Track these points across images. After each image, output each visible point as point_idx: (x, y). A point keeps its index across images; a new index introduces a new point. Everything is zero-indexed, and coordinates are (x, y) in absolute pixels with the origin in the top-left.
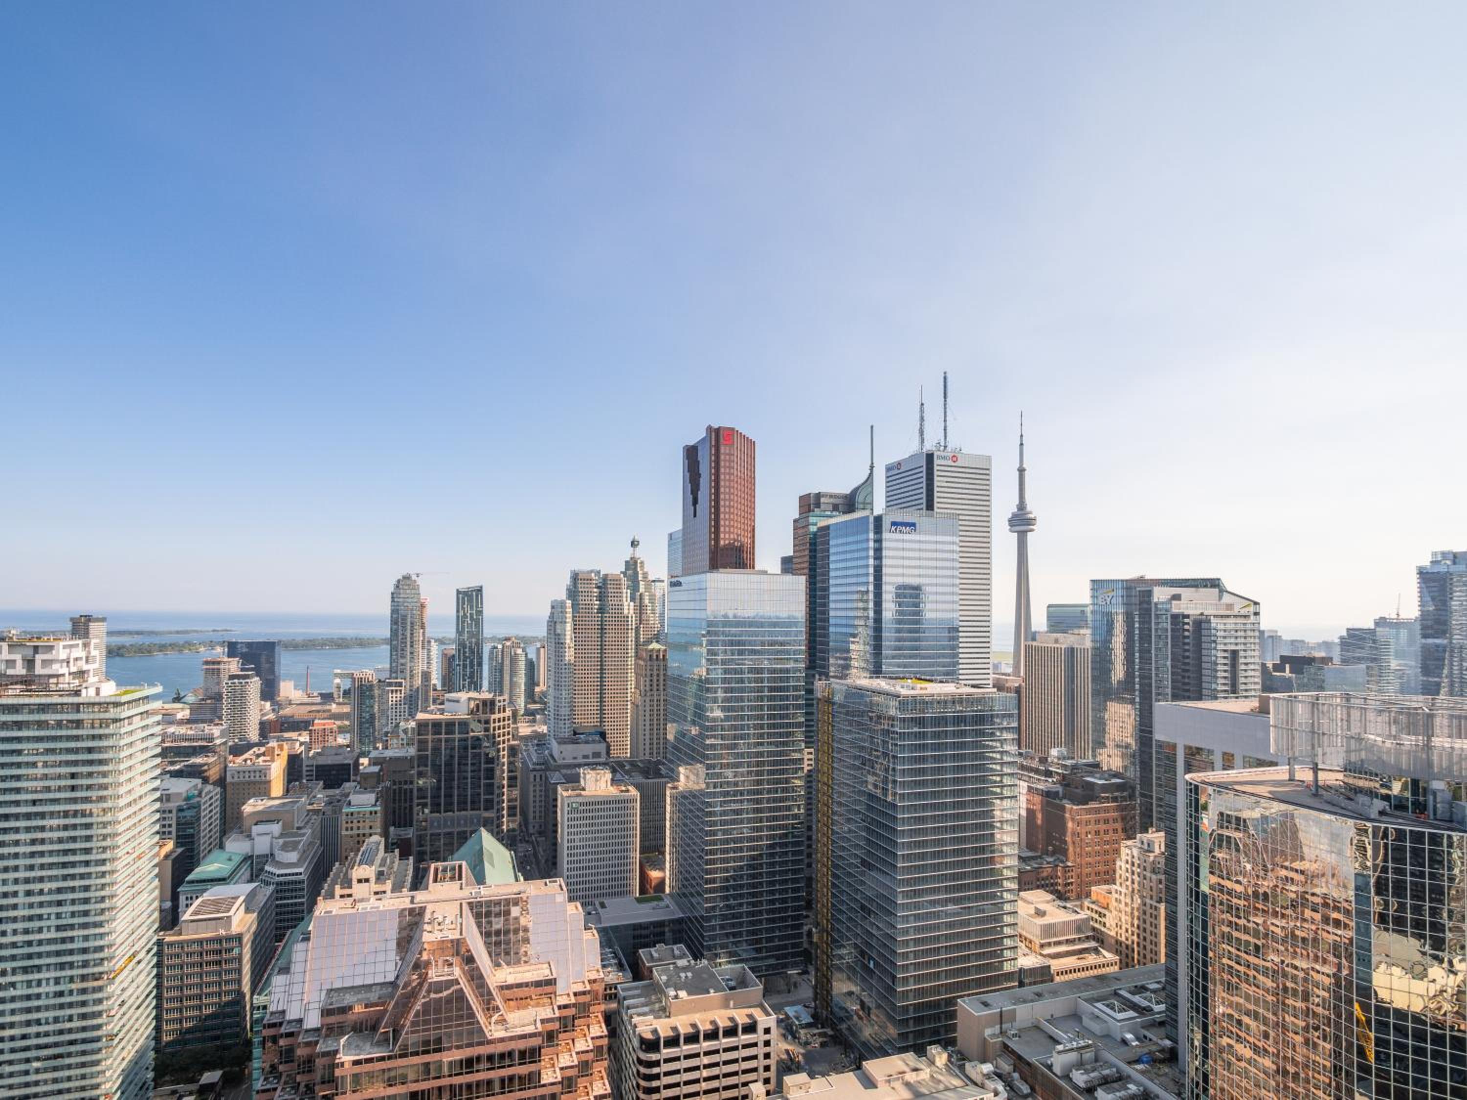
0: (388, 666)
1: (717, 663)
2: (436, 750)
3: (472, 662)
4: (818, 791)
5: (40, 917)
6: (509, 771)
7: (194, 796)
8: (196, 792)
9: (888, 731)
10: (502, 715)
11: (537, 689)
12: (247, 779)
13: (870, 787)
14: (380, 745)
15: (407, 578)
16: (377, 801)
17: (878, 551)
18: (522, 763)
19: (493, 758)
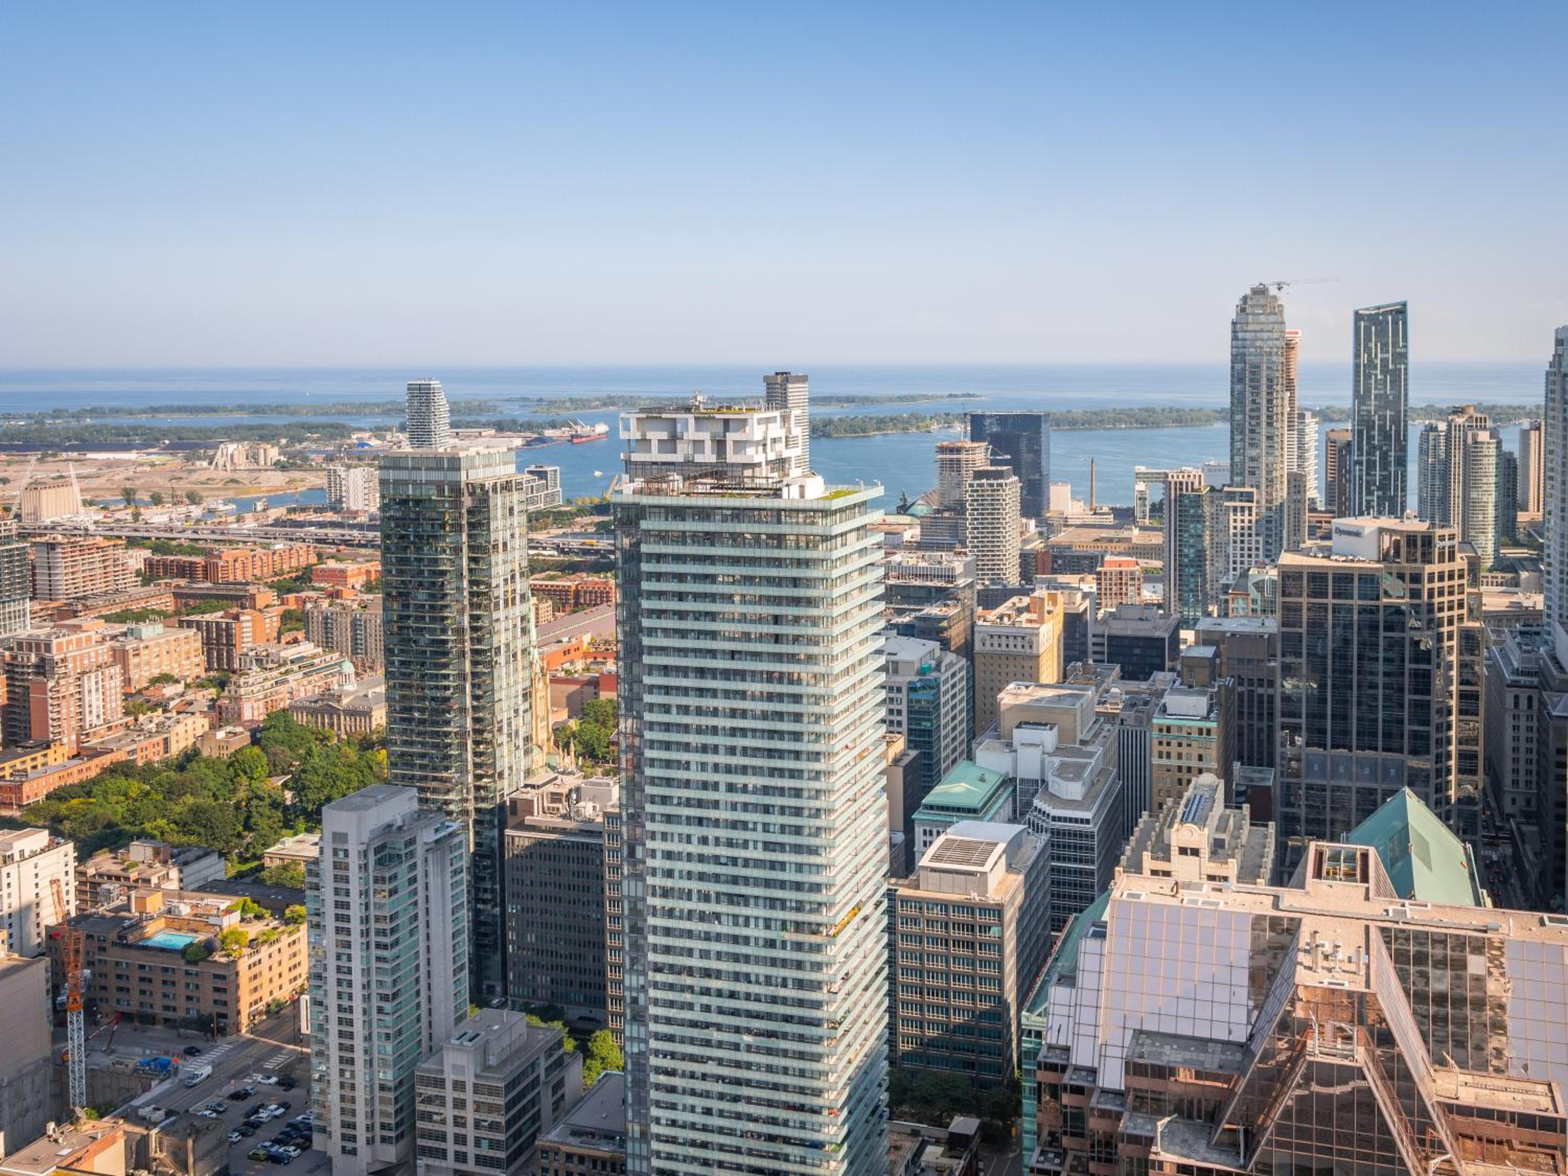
0: (1226, 462)
2: (1316, 626)
3: (1384, 457)
5: (744, 825)
6: (1462, 683)
7: (930, 669)
8: (933, 663)
10: (1446, 567)
11: (1522, 517)
12: (1004, 648)
14: (1214, 609)
15: (1260, 291)
16: (1210, 711)
18: (1488, 667)
19: (1429, 652)
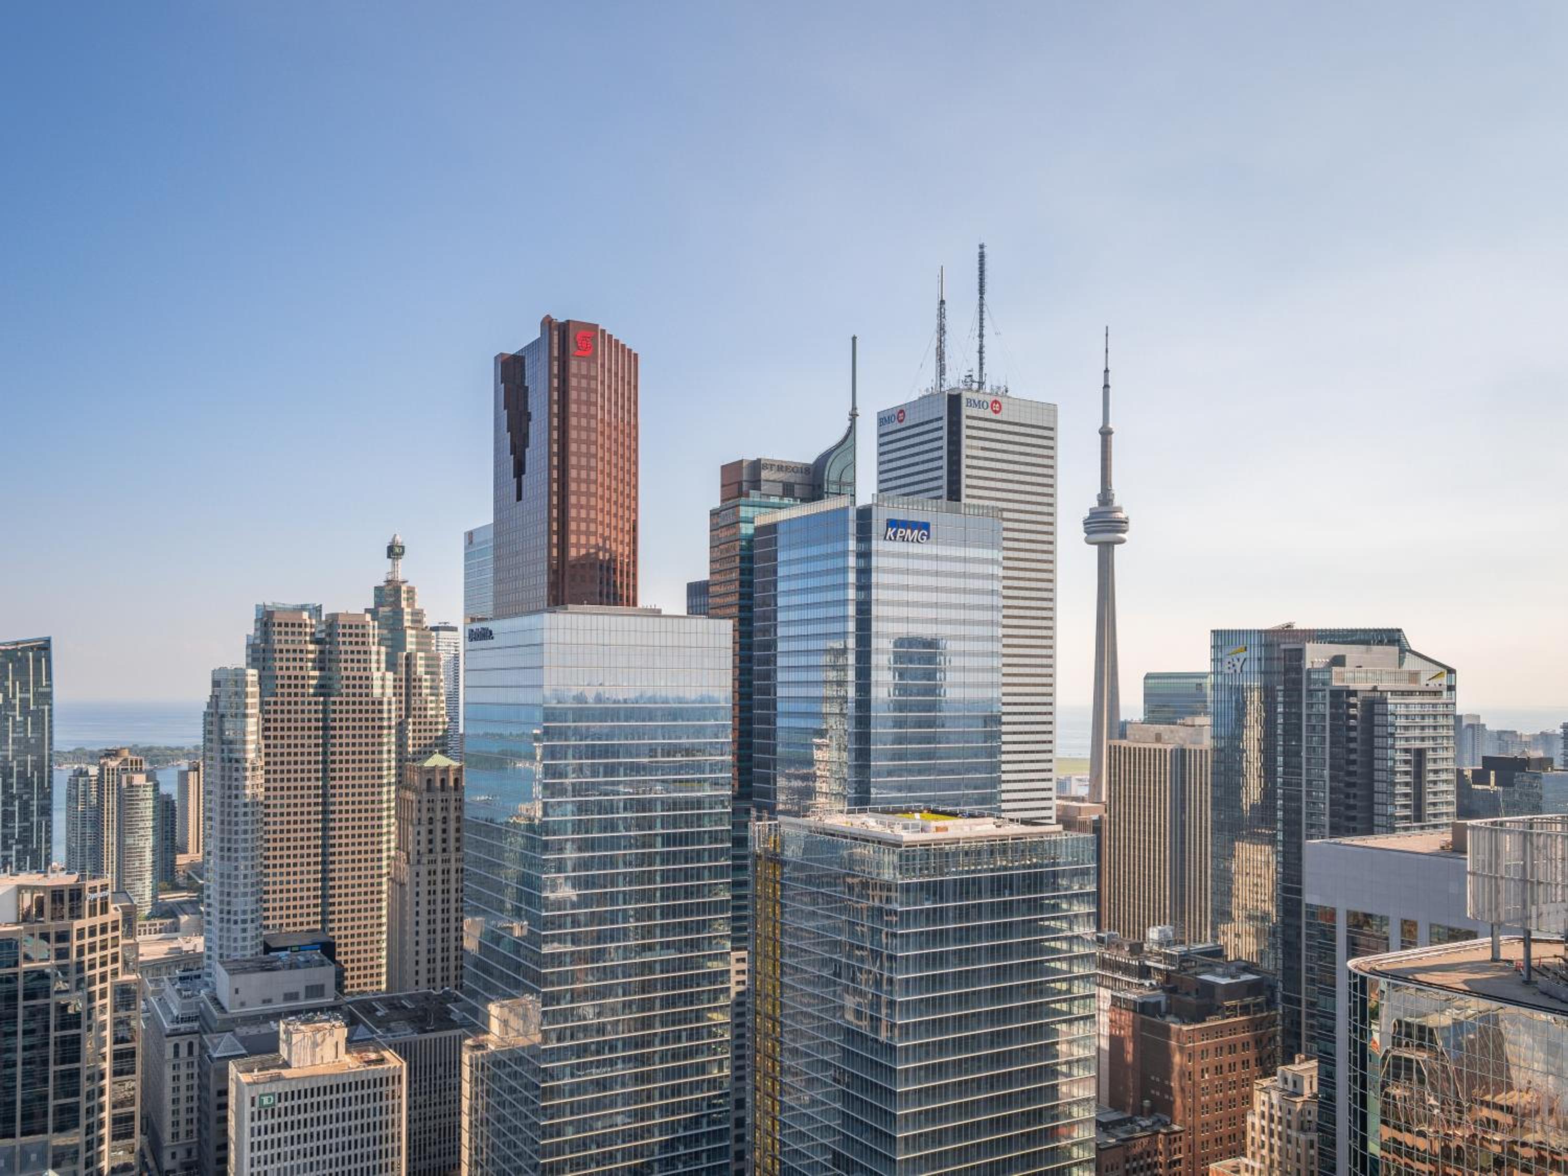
1: (562, 791)
3: (25, 806)
4: (755, 1030)
9: (880, 910)
10: (98, 920)
11: (182, 860)
13: (850, 1017)
17: (864, 573)
18: (146, 1020)
19: (78, 1015)
